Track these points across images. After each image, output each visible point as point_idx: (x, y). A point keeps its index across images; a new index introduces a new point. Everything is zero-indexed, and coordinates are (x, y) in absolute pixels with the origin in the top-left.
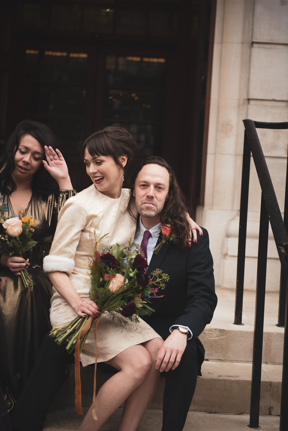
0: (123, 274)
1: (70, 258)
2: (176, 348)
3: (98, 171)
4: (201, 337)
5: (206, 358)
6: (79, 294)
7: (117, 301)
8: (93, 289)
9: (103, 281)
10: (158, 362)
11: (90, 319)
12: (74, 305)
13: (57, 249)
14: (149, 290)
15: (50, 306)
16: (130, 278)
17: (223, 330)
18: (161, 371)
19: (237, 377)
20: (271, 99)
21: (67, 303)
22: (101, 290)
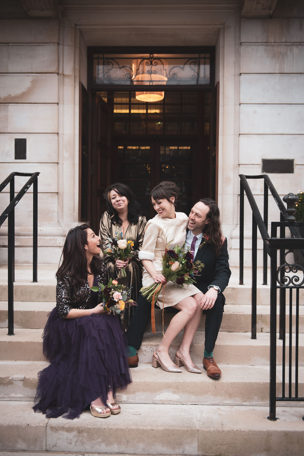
0: (179, 261)
1: (152, 252)
2: (212, 297)
3: (160, 207)
4: (223, 293)
5: (225, 303)
6: (157, 271)
7: (174, 276)
8: (164, 269)
9: (168, 264)
10: (203, 304)
11: (161, 284)
12: (154, 277)
13: (145, 247)
14: (192, 271)
15: (142, 277)
16: (183, 264)
17: (234, 288)
18: (203, 309)
19: (243, 312)
20: (251, 164)
21: (151, 276)
22: (167, 269)
